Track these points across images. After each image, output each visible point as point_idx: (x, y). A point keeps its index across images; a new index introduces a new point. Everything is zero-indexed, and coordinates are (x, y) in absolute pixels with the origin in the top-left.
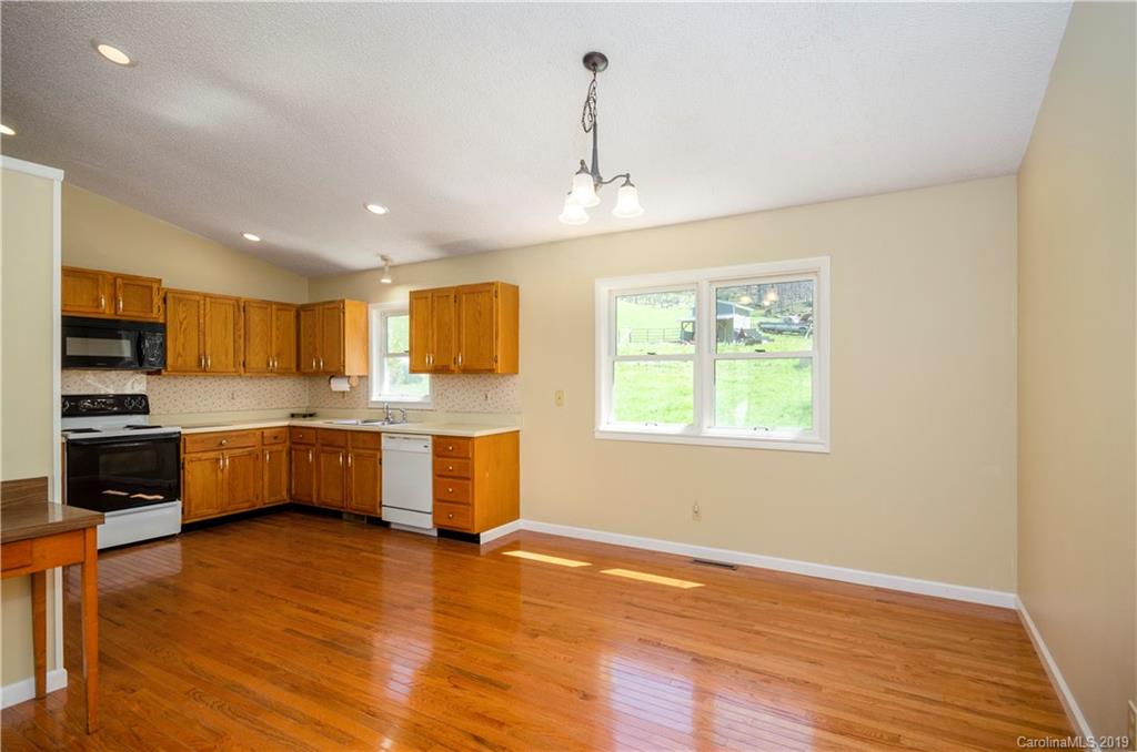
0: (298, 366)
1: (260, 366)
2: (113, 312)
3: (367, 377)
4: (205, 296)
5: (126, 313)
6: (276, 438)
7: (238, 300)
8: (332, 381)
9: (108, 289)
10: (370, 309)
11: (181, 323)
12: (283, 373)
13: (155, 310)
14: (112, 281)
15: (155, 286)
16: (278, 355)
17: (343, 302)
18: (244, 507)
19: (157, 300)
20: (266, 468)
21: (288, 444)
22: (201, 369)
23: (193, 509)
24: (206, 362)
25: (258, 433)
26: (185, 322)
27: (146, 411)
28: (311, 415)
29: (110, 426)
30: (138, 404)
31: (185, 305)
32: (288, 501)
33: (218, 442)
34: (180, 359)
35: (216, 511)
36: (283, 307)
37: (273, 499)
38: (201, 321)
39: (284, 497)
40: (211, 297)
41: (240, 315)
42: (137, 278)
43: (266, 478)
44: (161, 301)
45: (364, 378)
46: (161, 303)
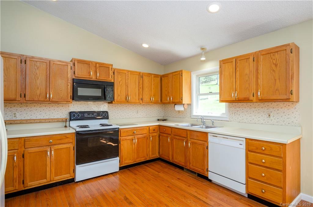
0: (161, 100)
1: (147, 100)
2: (95, 77)
3: (191, 104)
4: (128, 71)
5: (100, 78)
6: (154, 130)
7: (140, 73)
8: (176, 106)
9: (93, 69)
10: (192, 74)
11: (120, 82)
12: (156, 103)
13: (110, 77)
14: (95, 65)
15: (110, 67)
16: (154, 96)
17: (182, 71)
18: (143, 160)
19: (111, 73)
20: (151, 143)
21: (158, 133)
22: (127, 101)
23: (123, 160)
24: (128, 98)
25: (148, 128)
26: (121, 82)
27: (107, 118)
28: (165, 120)
29: (94, 125)
30: (105, 115)
31: (121, 75)
32: (159, 157)
33: (133, 132)
34: (119, 97)
35: (132, 162)
36: (156, 76)
37: (153, 156)
38: (127, 81)
39: (157, 155)
40: (130, 72)
41: (140, 79)
42: (104, 64)
43: (151, 148)
44: (113, 73)
45: (190, 105)
46: (112, 74)
